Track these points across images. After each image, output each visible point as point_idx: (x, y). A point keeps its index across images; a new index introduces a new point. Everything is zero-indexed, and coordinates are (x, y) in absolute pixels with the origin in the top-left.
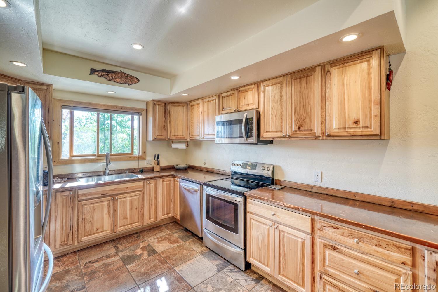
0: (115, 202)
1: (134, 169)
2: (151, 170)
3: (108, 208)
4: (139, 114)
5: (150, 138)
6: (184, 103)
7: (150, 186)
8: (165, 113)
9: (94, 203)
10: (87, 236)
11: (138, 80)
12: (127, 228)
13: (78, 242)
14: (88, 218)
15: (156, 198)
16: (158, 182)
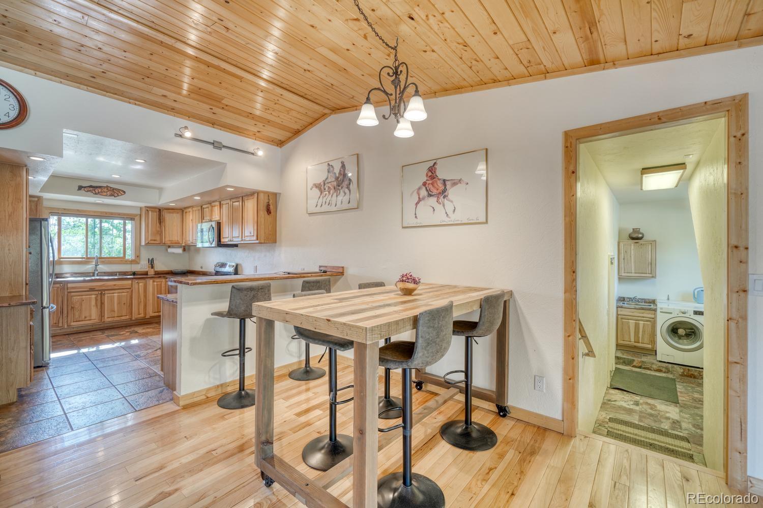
0: (103, 296)
1: (126, 272)
2: (146, 273)
3: (96, 301)
4: (132, 219)
5: (143, 243)
6: (179, 209)
7: (139, 285)
8: (160, 219)
9: (82, 296)
10: (76, 321)
11: (124, 192)
12: (115, 320)
13: (68, 326)
14: (76, 307)
15: (145, 296)
16: (148, 282)
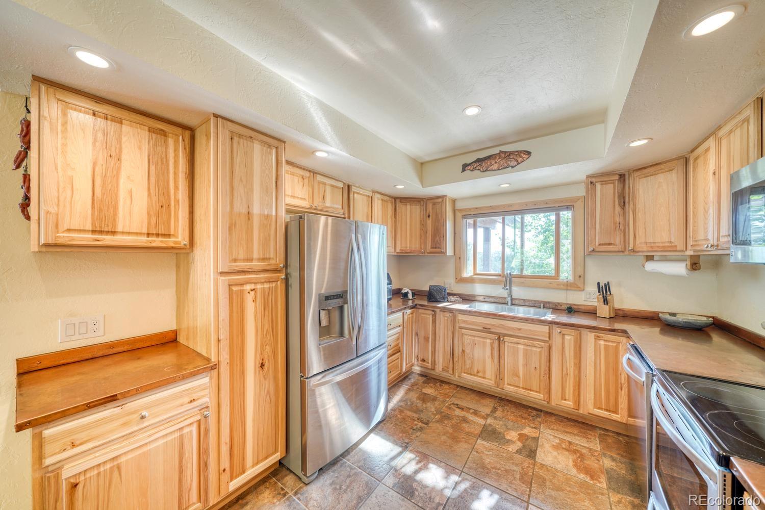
0: (501, 345)
1: (559, 303)
3: (492, 350)
4: (571, 207)
6: (674, 159)
7: (563, 338)
8: (622, 196)
9: (474, 336)
10: (468, 374)
11: (529, 153)
13: (459, 376)
14: (468, 351)
16: (583, 336)
